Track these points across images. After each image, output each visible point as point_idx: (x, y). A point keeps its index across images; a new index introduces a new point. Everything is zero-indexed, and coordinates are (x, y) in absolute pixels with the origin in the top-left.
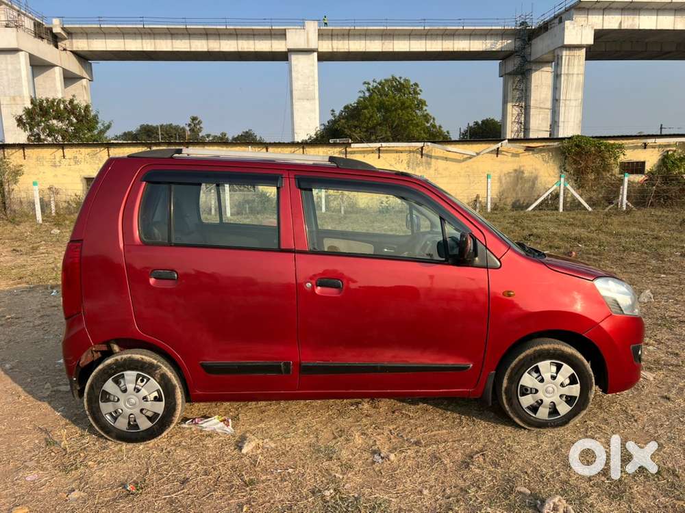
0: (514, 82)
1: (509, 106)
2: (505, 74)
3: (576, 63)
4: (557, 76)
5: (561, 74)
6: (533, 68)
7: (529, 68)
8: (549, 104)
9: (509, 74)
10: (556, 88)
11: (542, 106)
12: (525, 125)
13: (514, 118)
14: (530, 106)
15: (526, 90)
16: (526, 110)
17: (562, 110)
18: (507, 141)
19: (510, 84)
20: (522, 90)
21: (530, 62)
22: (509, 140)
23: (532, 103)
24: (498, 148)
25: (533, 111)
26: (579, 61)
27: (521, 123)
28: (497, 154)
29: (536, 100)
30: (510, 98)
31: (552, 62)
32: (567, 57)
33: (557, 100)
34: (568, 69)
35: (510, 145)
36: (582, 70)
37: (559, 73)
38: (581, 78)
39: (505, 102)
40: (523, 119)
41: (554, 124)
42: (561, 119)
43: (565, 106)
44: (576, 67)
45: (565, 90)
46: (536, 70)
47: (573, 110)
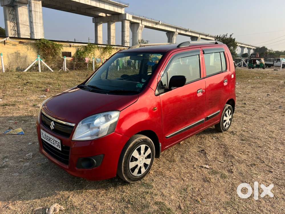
0: (9, 10)
1: (8, 22)
2: (4, 5)
3: (38, 7)
4: (30, 11)
5: (32, 11)
6: (18, 5)
7: (16, 5)
8: (28, 24)
9: (6, 6)
10: (30, 17)
11: (25, 24)
12: (17, 32)
13: (11, 28)
14: (19, 23)
15: (16, 15)
16: (17, 24)
17: (34, 27)
18: (9, 37)
19: (7, 11)
20: (14, 15)
21: (16, 2)
22: (10, 37)
23: (20, 22)
24: (5, 41)
25: (20, 26)
26: (39, 5)
27: (16, 31)
28: (5, 44)
29: (21, 21)
30: (8, 18)
31: (27, 4)
32: (34, 3)
33: (31, 22)
34: (35, 9)
35: (11, 40)
36: (41, 11)
37: (31, 10)
38: (41, 14)
39: (6, 20)
40: (16, 29)
41: (32, 33)
42: (35, 31)
43: (36, 26)
44: (38, 8)
45: (35, 19)
46: (20, 7)
47: (40, 28)
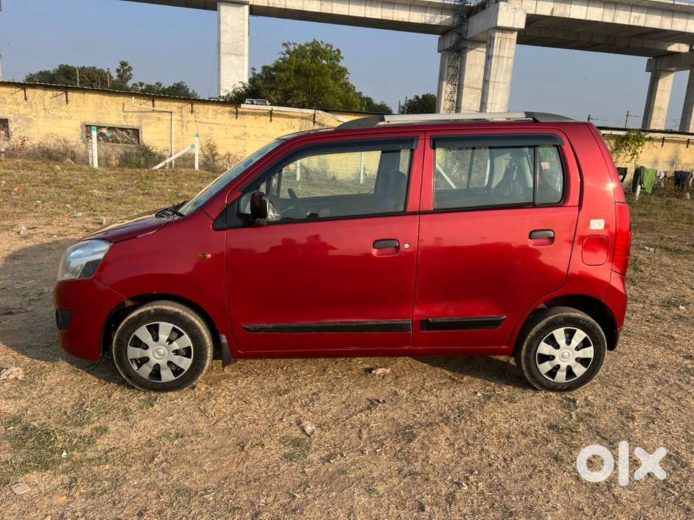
0: (449, 59)
1: (444, 83)
2: (443, 50)
3: (507, 45)
4: (489, 57)
5: (492, 56)
6: (469, 46)
7: (464, 46)
8: (481, 86)
9: (447, 50)
10: (487, 69)
11: (474, 85)
12: (457, 103)
13: (447, 96)
14: (463, 85)
15: (461, 69)
16: (459, 88)
17: (491, 91)
19: (446, 61)
20: (457, 68)
21: (466, 40)
23: (466, 82)
25: (465, 90)
26: (510, 43)
27: (454, 101)
29: (469, 79)
30: (445, 75)
31: (485, 42)
32: (499, 39)
33: (486, 81)
34: (499, 52)
36: (512, 53)
37: (490, 54)
38: (511, 61)
39: (441, 79)
40: (456, 97)
41: (483, 104)
42: (490, 100)
43: (494, 87)
44: (507, 49)
45: (495, 72)
46: (471, 49)
47: (501, 93)
